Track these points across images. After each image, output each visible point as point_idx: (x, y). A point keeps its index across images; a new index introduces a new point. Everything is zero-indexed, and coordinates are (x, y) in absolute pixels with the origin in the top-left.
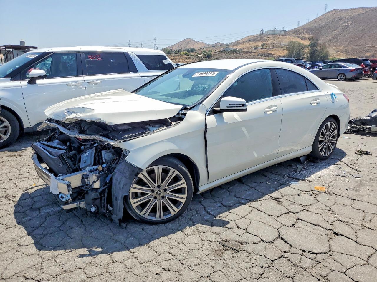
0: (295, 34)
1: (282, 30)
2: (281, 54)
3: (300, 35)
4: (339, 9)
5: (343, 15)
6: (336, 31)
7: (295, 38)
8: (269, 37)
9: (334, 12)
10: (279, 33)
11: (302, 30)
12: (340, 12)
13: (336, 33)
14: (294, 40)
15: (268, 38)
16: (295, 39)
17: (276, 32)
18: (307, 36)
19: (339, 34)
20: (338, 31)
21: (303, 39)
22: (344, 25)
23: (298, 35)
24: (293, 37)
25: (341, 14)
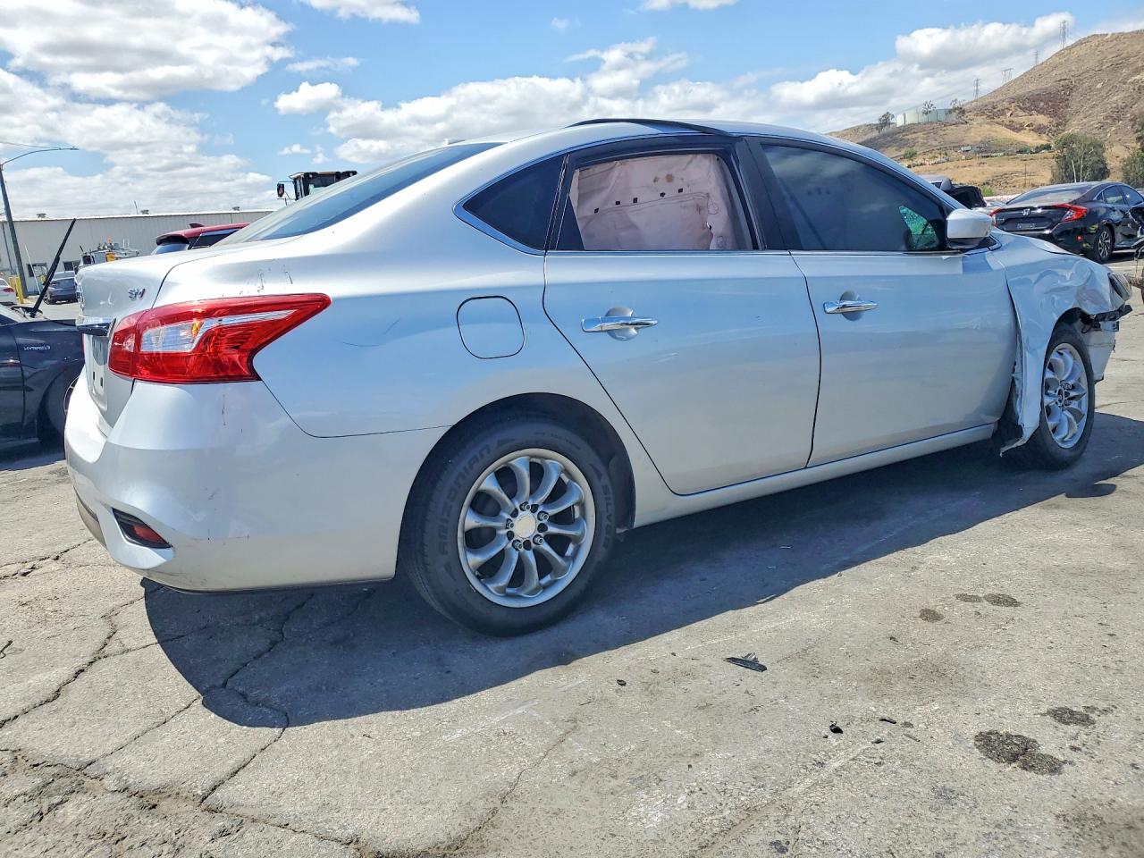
0: (985, 116)
1: (951, 107)
2: (975, 177)
3: (1002, 118)
4: (1107, 35)
5: (1126, 48)
6: (1115, 98)
7: (994, 129)
8: (915, 133)
9: (1095, 42)
10: (942, 117)
11: (1006, 104)
12: (1115, 42)
13: (1116, 102)
14: (993, 134)
15: (914, 136)
16: (996, 131)
17: (931, 117)
18: (1024, 118)
19: (1126, 106)
20: (1121, 96)
21: (1013, 127)
22: (1138, 77)
23: (996, 120)
24: (987, 127)
25: (1118, 47)
